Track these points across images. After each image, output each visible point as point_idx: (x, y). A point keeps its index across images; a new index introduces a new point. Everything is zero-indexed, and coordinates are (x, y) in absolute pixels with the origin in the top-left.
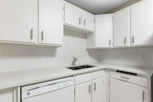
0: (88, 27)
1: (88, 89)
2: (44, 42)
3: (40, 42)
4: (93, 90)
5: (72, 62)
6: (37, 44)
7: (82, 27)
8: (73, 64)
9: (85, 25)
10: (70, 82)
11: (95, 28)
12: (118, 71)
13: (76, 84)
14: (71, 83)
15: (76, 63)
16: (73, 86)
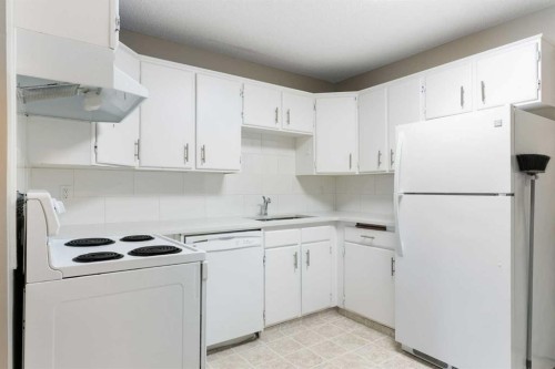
0: (297, 126)
1: (293, 262)
2: (206, 165)
3: (199, 166)
4: (304, 264)
5: (259, 208)
6: (193, 169)
7: (281, 127)
8: (261, 214)
9: (288, 122)
10: (255, 239)
11: (315, 126)
12: (359, 225)
13: (267, 246)
14: (256, 241)
15: (269, 211)
16: (262, 248)
